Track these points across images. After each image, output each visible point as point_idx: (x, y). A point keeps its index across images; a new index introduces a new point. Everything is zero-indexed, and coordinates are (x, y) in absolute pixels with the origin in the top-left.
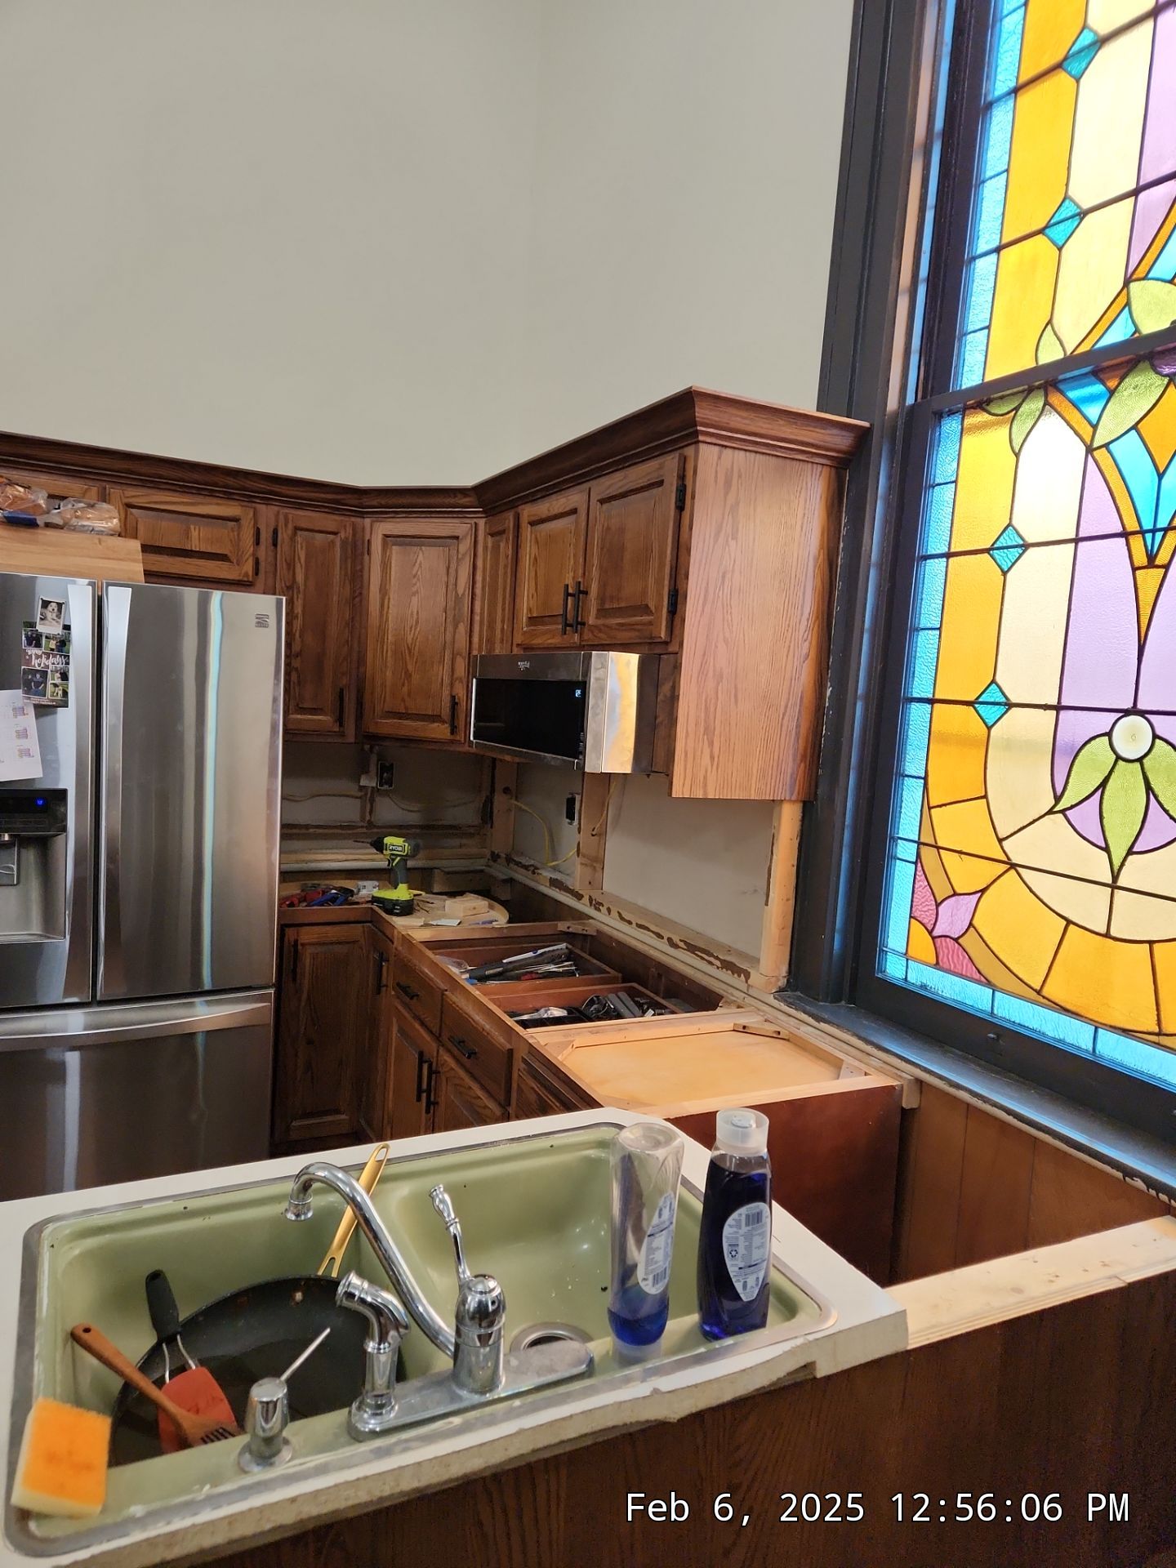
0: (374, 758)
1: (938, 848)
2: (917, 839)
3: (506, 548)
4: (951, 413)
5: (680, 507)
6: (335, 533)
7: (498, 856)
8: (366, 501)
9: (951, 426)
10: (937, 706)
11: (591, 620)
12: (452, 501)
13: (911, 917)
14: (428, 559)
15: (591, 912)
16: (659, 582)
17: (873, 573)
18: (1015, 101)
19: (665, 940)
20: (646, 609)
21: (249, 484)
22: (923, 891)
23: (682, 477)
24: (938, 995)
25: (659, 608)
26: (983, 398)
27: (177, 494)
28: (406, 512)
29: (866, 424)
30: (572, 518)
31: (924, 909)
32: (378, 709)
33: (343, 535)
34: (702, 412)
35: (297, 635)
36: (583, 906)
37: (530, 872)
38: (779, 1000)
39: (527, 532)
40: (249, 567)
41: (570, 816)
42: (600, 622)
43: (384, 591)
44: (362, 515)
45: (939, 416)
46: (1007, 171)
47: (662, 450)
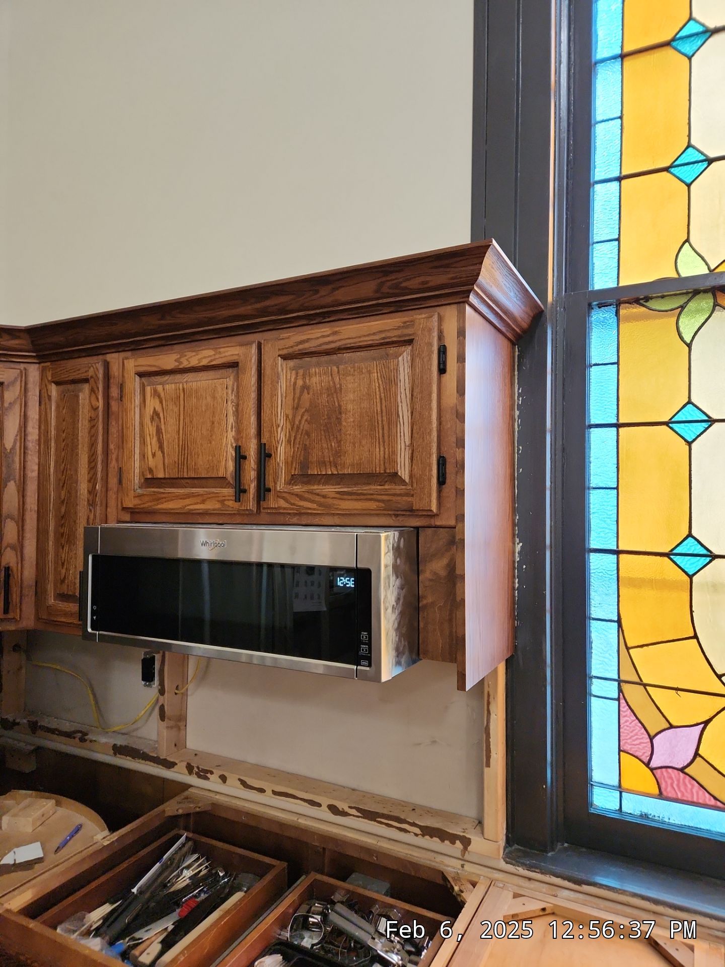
1: (645, 685)
2: (616, 677)
10: (622, 556)
11: (281, 486)
13: (620, 750)
15: (193, 780)
18: (622, 65)
19: (324, 807)
22: (631, 725)
24: (663, 823)
26: (635, 297)
31: (635, 743)
36: (178, 775)
37: (77, 740)
38: (514, 865)
42: (289, 488)
46: (621, 118)
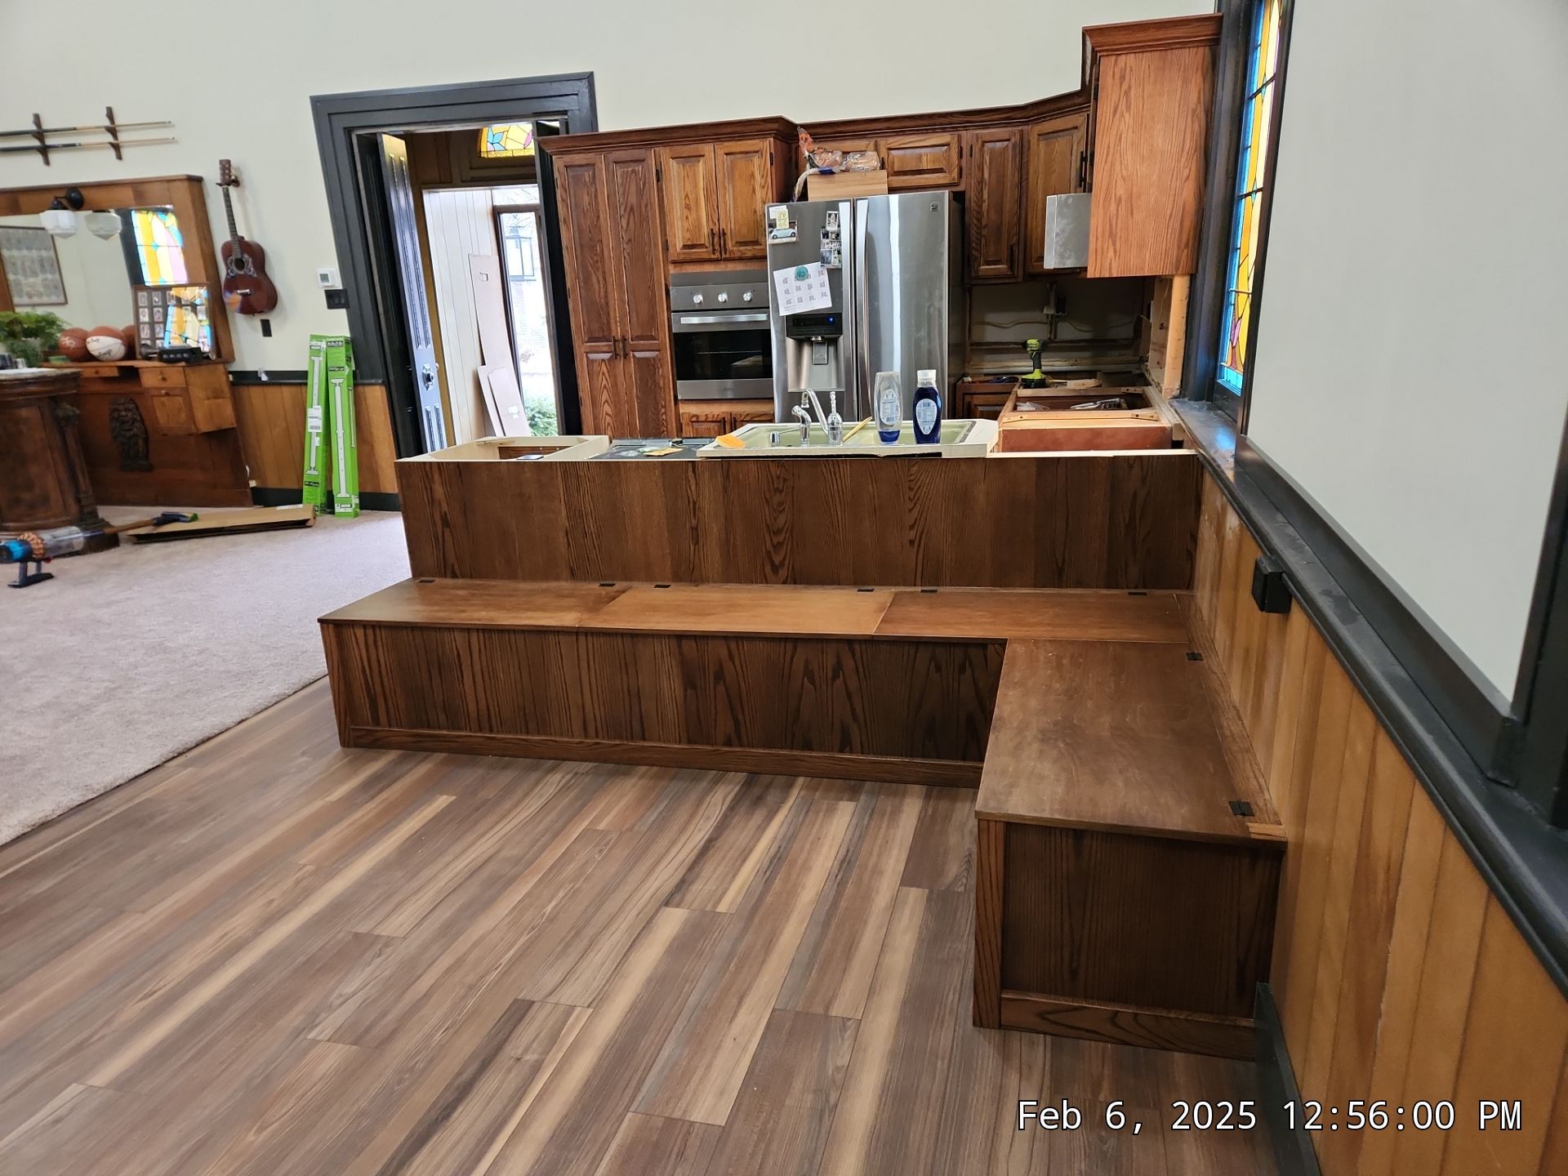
6: (1008, 140)
21: (954, 120)
27: (915, 136)
28: (1050, 116)
33: (1013, 140)
35: (985, 213)
40: (955, 174)
44: (1025, 124)
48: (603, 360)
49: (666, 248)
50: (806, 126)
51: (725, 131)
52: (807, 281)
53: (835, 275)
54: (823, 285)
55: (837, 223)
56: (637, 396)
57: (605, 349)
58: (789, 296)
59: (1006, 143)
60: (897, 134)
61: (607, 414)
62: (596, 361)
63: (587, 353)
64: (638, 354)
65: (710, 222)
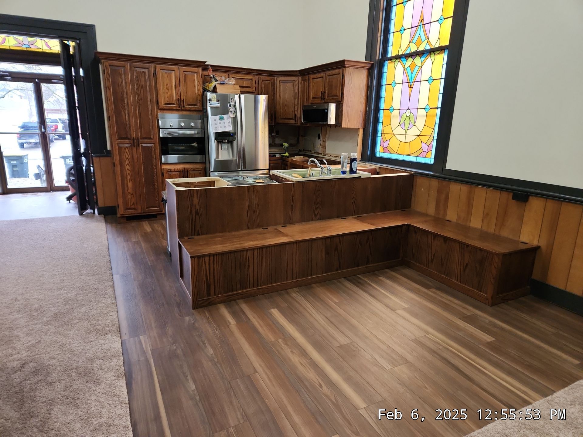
0: (275, 129)
1: (384, 134)
2: (381, 133)
3: (307, 84)
4: (386, 61)
5: (343, 78)
7: (301, 150)
8: (276, 73)
9: (386, 62)
10: (384, 110)
11: (326, 98)
12: (293, 73)
13: (380, 145)
14: (289, 86)
16: (339, 91)
17: (374, 88)
18: (396, 7)
20: (337, 96)
22: (382, 141)
23: (343, 73)
25: (339, 96)
26: (391, 59)
29: (373, 62)
30: (322, 78)
31: (382, 144)
32: (279, 117)
33: (271, 81)
34: (346, 63)
39: (311, 81)
40: (254, 89)
41: (319, 138)
42: (328, 98)
43: (280, 93)
44: (274, 76)
45: (385, 61)
47: (339, 68)
48: (127, 147)
49: (157, 103)
50: (211, 66)
51: (184, 63)
52: (223, 121)
53: (235, 120)
54: (229, 123)
55: (234, 102)
56: (143, 162)
57: (128, 142)
58: (216, 126)
59: (269, 82)
60: (235, 73)
61: (128, 169)
62: (123, 147)
63: (118, 144)
64: (144, 145)
65: (177, 96)
